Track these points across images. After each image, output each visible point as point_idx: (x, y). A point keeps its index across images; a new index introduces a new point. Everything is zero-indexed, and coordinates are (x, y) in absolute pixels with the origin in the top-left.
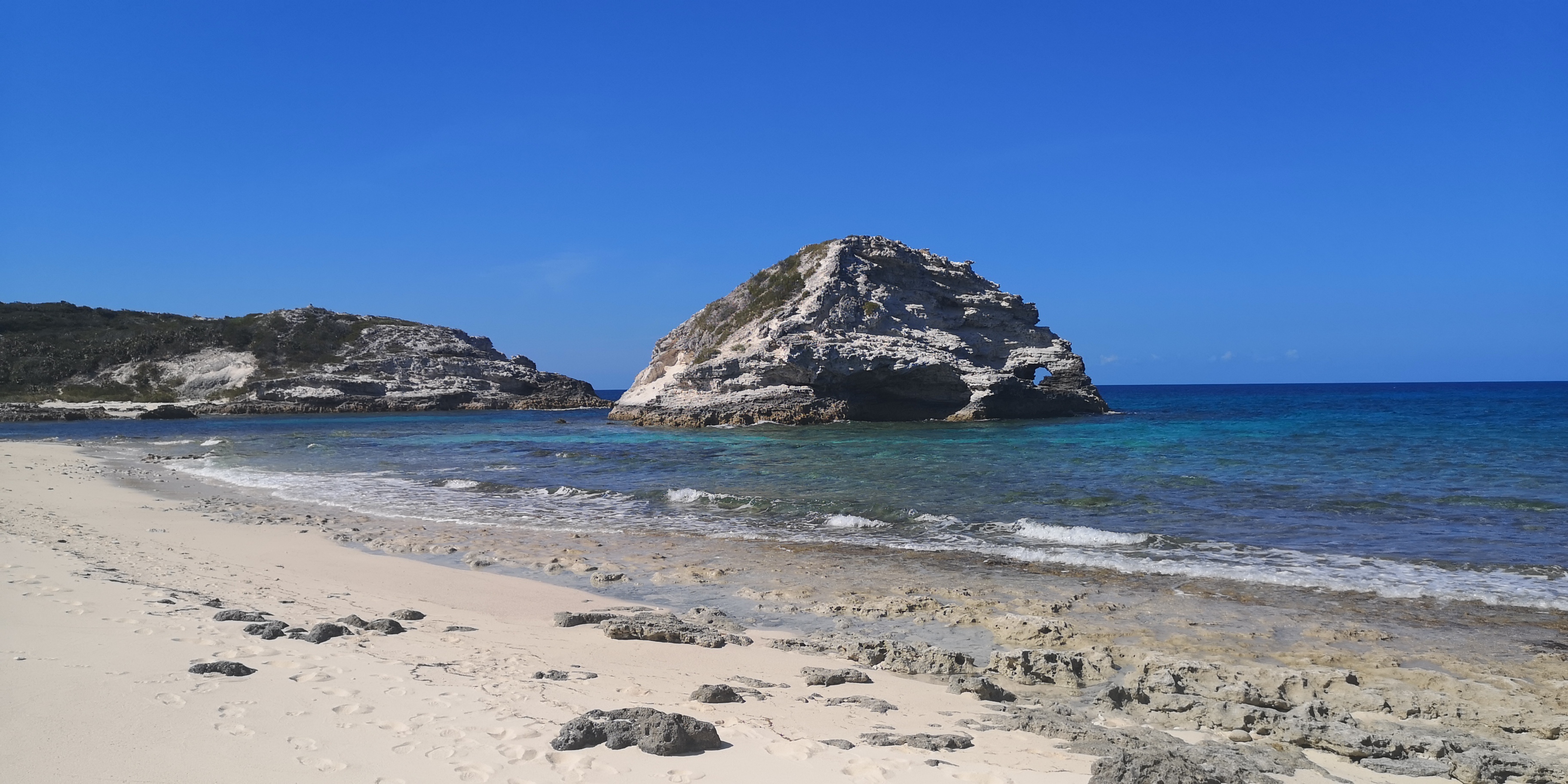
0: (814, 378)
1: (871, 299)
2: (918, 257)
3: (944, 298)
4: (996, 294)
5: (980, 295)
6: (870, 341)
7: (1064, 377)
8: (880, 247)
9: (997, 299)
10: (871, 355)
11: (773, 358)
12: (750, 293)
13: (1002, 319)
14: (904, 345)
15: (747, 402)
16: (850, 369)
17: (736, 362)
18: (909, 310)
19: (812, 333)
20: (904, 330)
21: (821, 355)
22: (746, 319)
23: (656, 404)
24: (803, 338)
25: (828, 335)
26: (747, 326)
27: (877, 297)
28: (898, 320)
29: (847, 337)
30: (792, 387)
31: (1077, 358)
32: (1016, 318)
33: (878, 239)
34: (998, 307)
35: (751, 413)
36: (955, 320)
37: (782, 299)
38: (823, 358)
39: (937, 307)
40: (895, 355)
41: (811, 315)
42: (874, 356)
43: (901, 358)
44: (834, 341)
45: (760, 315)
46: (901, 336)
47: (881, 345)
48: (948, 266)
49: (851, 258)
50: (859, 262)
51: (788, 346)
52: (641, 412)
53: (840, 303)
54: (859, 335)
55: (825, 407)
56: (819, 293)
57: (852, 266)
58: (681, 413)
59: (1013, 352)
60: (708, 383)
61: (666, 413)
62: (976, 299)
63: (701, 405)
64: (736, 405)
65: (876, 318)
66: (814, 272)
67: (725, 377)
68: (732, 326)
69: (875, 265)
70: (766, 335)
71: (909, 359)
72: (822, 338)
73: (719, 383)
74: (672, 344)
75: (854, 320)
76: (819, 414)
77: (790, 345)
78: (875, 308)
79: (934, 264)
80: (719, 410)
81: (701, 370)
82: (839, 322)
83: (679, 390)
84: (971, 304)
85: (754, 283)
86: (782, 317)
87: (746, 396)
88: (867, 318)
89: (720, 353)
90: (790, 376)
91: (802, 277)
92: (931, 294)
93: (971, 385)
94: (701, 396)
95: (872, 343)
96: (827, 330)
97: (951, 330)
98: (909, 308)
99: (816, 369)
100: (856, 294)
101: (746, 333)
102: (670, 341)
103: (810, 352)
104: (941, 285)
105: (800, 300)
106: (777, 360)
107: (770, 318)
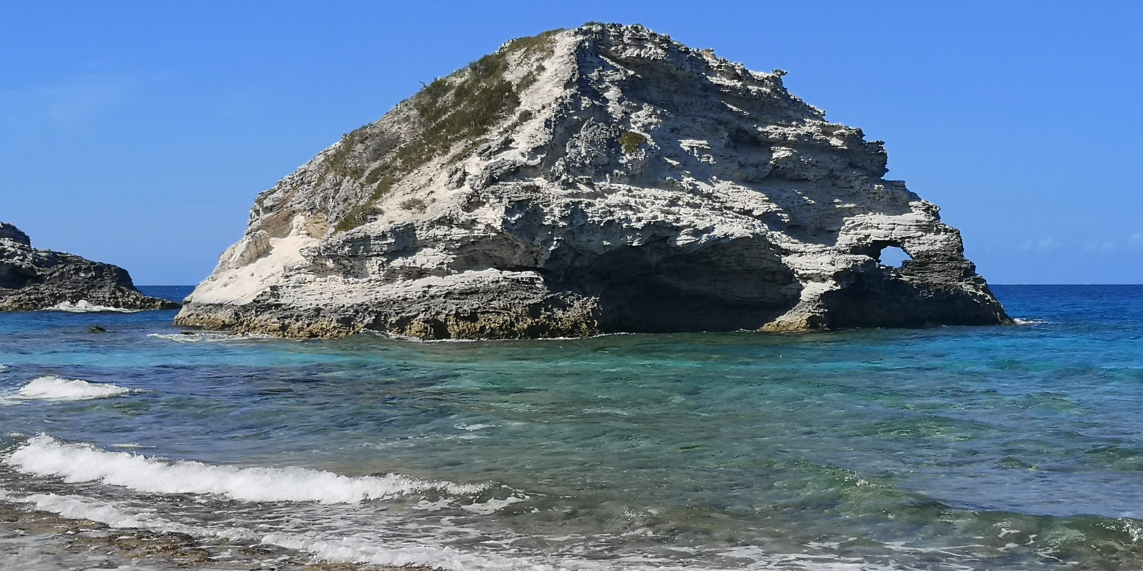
0: (546, 256)
1: (630, 128)
2: (698, 62)
3: (739, 130)
4: (822, 126)
5: (797, 126)
6: (634, 196)
7: (934, 262)
8: (639, 42)
9: (824, 133)
10: (639, 220)
11: (474, 222)
12: (422, 115)
13: (831, 166)
14: (688, 204)
15: (432, 297)
16: (605, 243)
17: (410, 229)
18: (686, 149)
19: (540, 181)
20: (687, 180)
21: (556, 219)
22: (420, 157)
23: (272, 300)
24: (526, 189)
25: (566, 185)
26: (424, 168)
27: (639, 125)
28: (675, 163)
29: (598, 189)
30: (506, 273)
31: (951, 231)
32: (852, 166)
33: (636, 28)
34: (827, 148)
35: (443, 316)
36: (757, 166)
37: (484, 123)
38: (561, 224)
39: (727, 145)
40: (678, 220)
41: (537, 150)
42: (644, 222)
43: (689, 226)
44: (577, 195)
45: (446, 149)
46: (682, 189)
47: (653, 203)
48: (745, 76)
49: (594, 60)
50: (606, 67)
51: (500, 202)
52: (236, 314)
53: (583, 133)
54: (615, 186)
55: (564, 307)
56: (547, 114)
57: (596, 73)
58: (317, 316)
59: (848, 221)
60: (363, 264)
61: (292, 316)
62: (791, 132)
63: (351, 302)
64: (414, 302)
65: (641, 157)
66: (535, 80)
67: (392, 254)
68: (396, 169)
69: (631, 73)
70: (460, 183)
71: (701, 228)
72: (556, 190)
73: (382, 265)
74: (284, 201)
75: (606, 160)
76: (555, 320)
77: (505, 201)
78: (638, 142)
79: (722, 73)
80: (387, 310)
81: (352, 242)
82: (583, 164)
83: (310, 277)
84: (783, 141)
85: (426, 100)
86: (488, 154)
87: (429, 287)
88: (626, 158)
89: (381, 212)
90: (505, 253)
91: (514, 88)
92: (720, 123)
93: (801, 272)
94: (350, 287)
95: (638, 200)
96: (564, 177)
97: (752, 183)
98: (685, 144)
99: (547, 242)
100: (607, 118)
101: (423, 180)
102: (279, 194)
103: (537, 213)
104: (735, 109)
105: (515, 125)
106: (481, 227)
107: (464, 155)
